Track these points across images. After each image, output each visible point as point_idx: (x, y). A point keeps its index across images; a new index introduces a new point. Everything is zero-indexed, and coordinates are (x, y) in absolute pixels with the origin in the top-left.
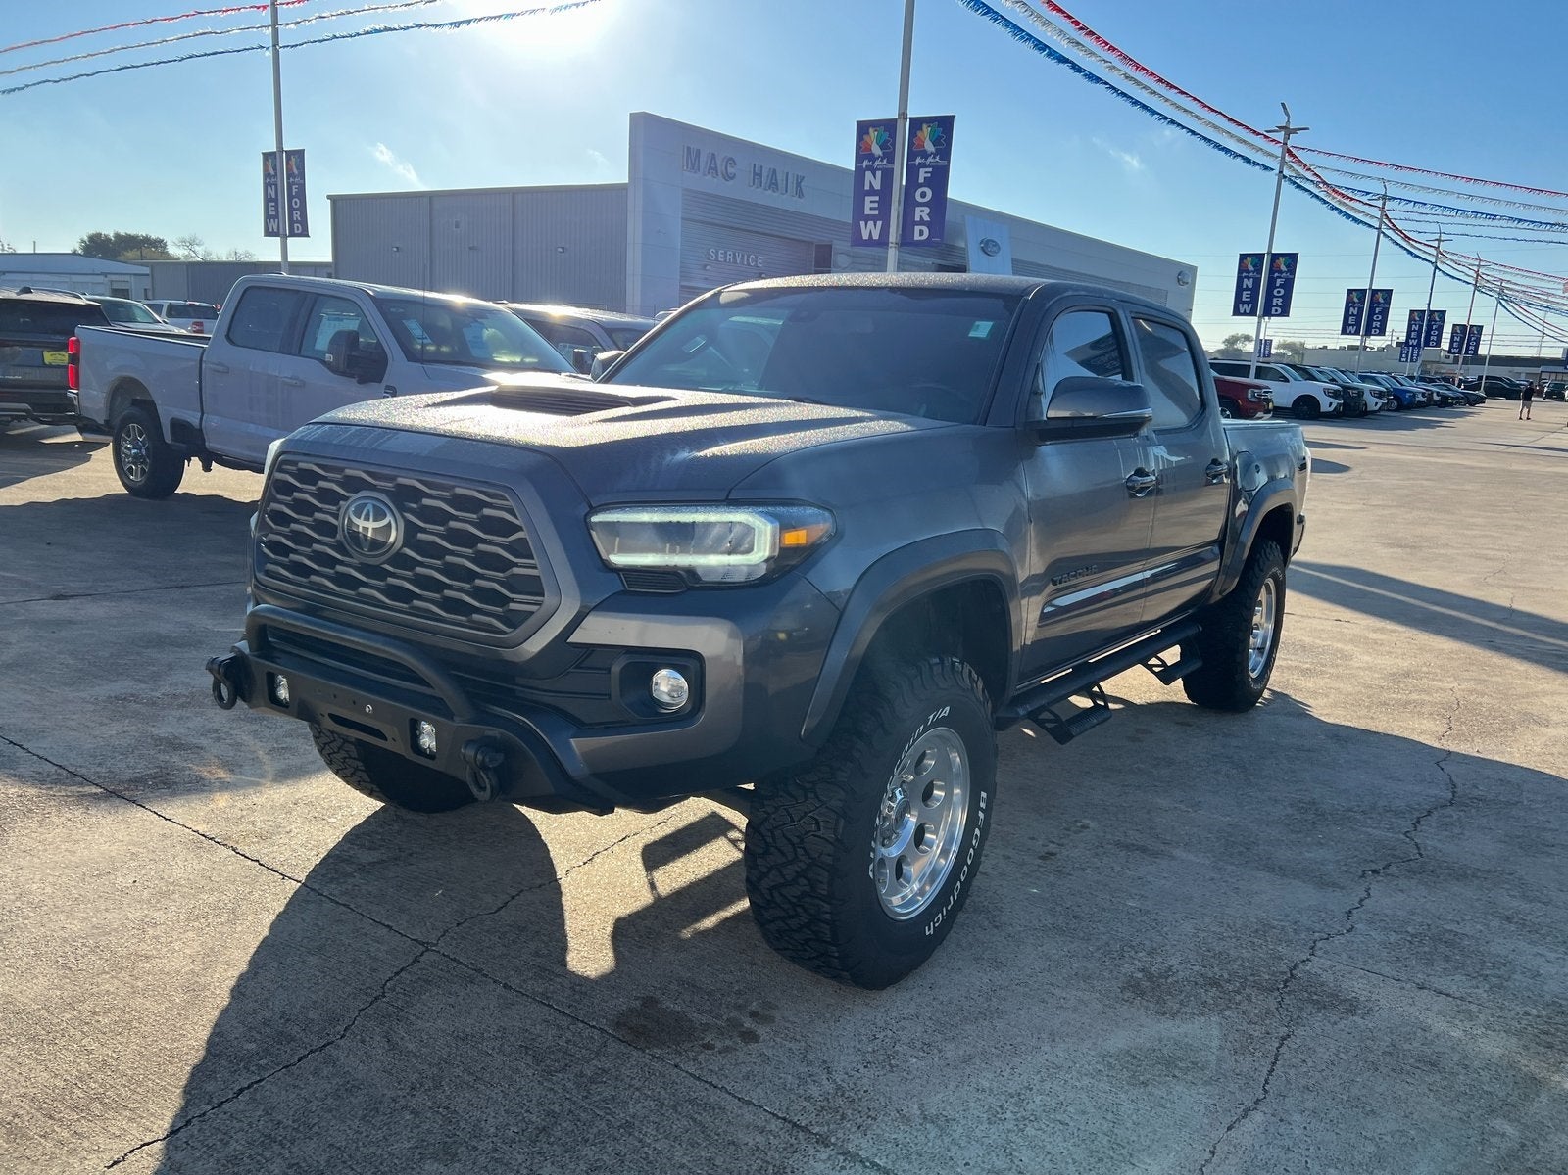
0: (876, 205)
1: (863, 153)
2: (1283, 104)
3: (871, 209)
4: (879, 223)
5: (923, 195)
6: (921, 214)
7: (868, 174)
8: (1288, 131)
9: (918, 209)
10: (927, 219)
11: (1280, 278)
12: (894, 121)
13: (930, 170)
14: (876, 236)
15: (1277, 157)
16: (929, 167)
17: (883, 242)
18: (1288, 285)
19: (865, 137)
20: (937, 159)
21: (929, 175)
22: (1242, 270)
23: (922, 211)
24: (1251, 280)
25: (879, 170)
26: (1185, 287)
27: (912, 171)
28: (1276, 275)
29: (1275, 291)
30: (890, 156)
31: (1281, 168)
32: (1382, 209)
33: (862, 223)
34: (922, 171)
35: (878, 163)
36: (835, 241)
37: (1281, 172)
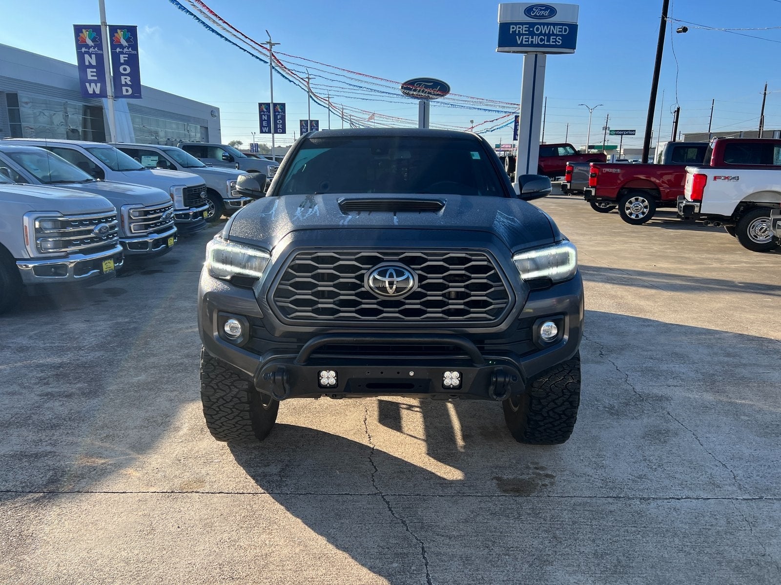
0: (95, 74)
1: (80, 44)
2: (267, 31)
3: (92, 76)
4: (99, 85)
5: (125, 69)
6: (126, 80)
7: (86, 56)
8: (272, 45)
9: (123, 78)
10: (129, 83)
11: (279, 115)
12: (99, 26)
13: (127, 56)
14: (98, 92)
15: (268, 56)
16: (126, 54)
17: (103, 94)
18: (283, 118)
19: (81, 34)
20: (130, 50)
21: (127, 59)
22: (261, 111)
23: (126, 79)
24: (266, 116)
25: (93, 54)
26: (215, 118)
27: (116, 57)
28: (277, 113)
29: (278, 121)
30: (100, 46)
31: (271, 62)
32: (308, 83)
33: (87, 85)
34: (122, 56)
35: (91, 50)
36: (18, 91)
37: (271, 64)
